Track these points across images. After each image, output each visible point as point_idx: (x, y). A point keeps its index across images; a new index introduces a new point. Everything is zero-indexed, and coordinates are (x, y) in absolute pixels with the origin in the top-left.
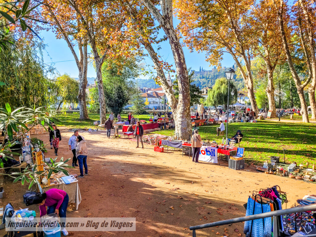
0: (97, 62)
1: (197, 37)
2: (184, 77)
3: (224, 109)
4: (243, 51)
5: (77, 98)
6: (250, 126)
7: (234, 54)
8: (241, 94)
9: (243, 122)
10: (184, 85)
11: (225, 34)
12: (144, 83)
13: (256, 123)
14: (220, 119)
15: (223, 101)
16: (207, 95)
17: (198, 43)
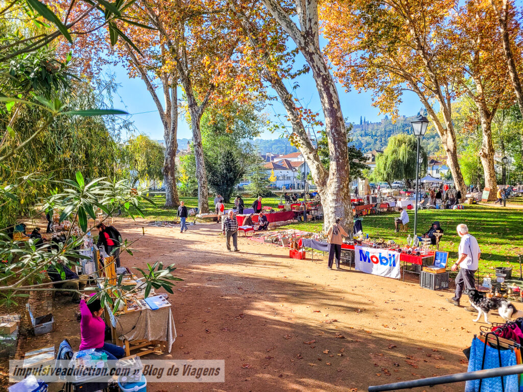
0: (193, 112)
1: (357, 66)
2: (339, 133)
3: (404, 187)
4: (437, 87)
5: (162, 171)
6: (452, 216)
7: (421, 94)
8: (433, 161)
9: (440, 209)
10: (339, 146)
11: (405, 59)
12: (267, 146)
13: (463, 210)
14: (399, 204)
15: (401, 174)
16: (375, 164)
17: (359, 76)
